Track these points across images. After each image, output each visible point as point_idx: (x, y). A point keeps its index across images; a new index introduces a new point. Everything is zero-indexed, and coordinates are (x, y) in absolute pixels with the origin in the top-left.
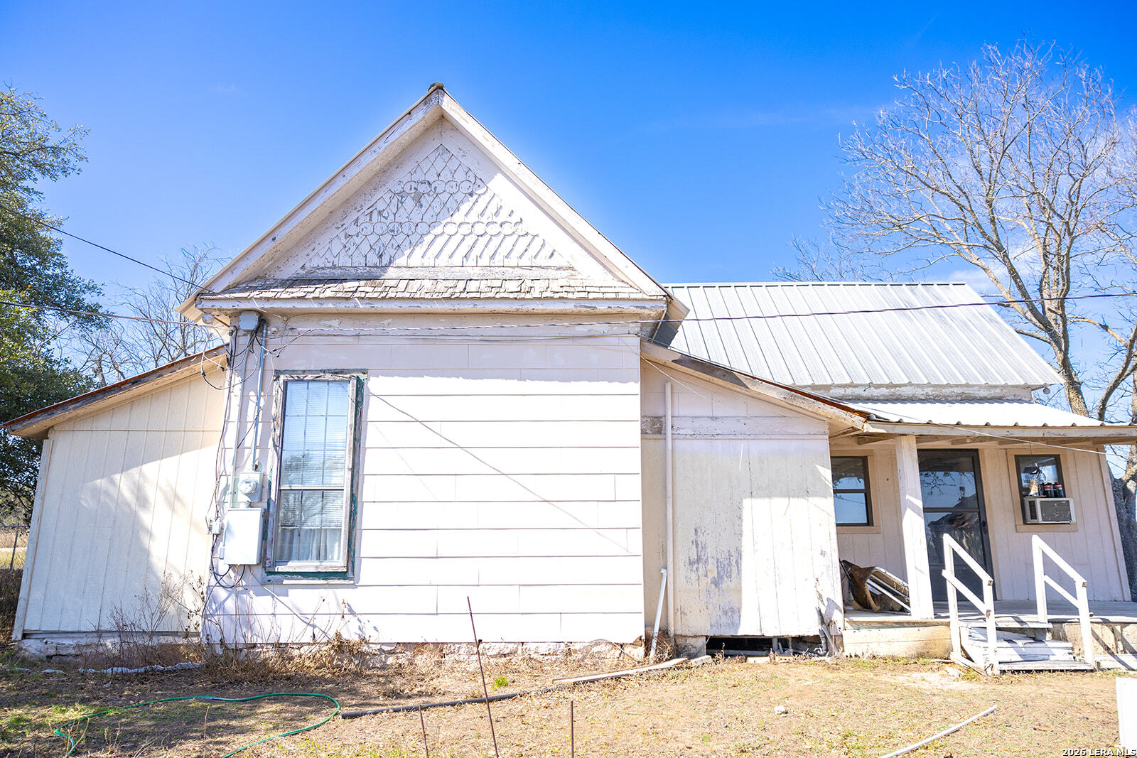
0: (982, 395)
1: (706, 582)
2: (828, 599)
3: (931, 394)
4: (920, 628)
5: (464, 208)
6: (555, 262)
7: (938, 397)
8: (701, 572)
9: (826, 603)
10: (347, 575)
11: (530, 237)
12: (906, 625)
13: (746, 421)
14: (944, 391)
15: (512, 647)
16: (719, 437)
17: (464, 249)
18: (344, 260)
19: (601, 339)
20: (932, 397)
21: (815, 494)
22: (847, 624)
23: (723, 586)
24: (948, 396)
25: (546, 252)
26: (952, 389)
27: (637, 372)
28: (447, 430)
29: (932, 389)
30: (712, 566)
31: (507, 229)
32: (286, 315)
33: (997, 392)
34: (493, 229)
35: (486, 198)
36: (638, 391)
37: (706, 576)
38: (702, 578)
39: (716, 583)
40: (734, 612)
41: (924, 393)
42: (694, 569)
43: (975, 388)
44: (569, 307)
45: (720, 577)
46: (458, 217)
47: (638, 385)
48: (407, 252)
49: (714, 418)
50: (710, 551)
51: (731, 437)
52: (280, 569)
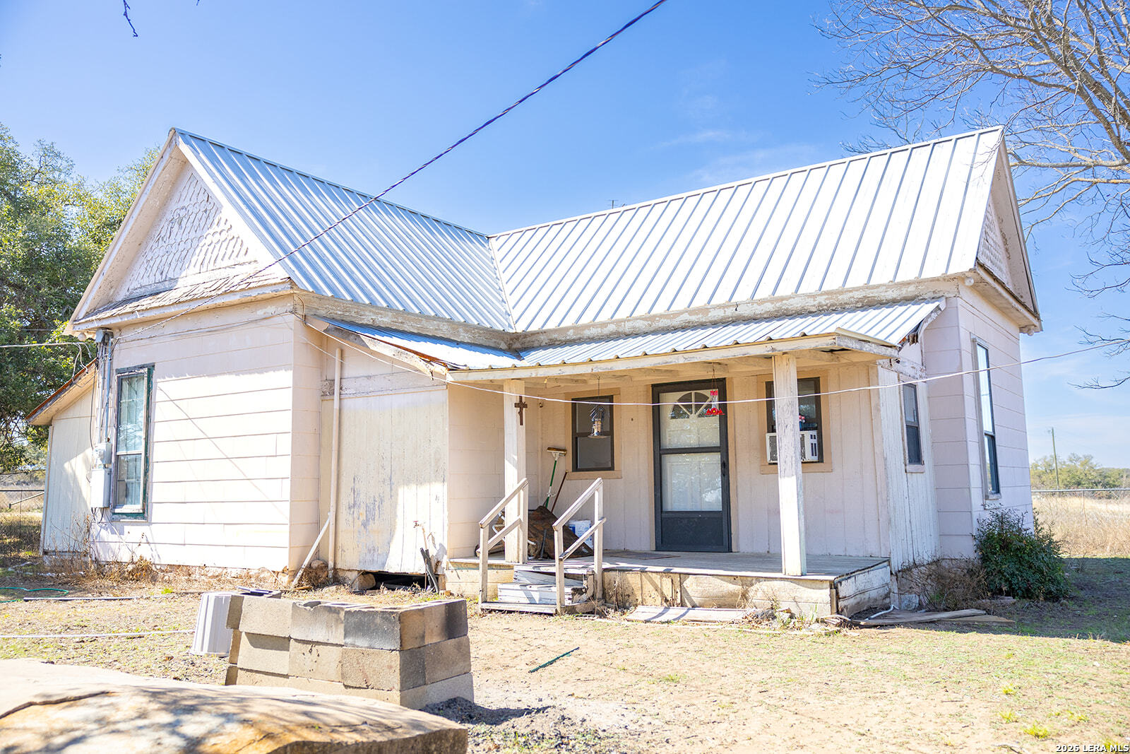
0: (890, 298)
1: (358, 523)
2: (440, 545)
3: (824, 303)
4: (499, 571)
6: (247, 259)
7: (833, 306)
8: (356, 515)
9: (438, 547)
10: (143, 515)
11: (235, 239)
12: (494, 567)
13: (390, 378)
14: (840, 297)
15: (220, 570)
16: (373, 394)
18: (145, 282)
19: (272, 319)
20: (825, 307)
22: (450, 565)
23: (369, 527)
24: (846, 303)
25: (243, 249)
26: (851, 294)
29: (827, 296)
30: (363, 510)
31: (223, 236)
32: (120, 328)
33: (911, 291)
34: (216, 238)
35: (214, 211)
37: (358, 519)
38: (356, 520)
39: (365, 525)
41: (816, 303)
42: (352, 512)
43: (881, 289)
45: (368, 520)
49: (369, 377)
50: (362, 497)
51: (379, 393)
52: (117, 511)
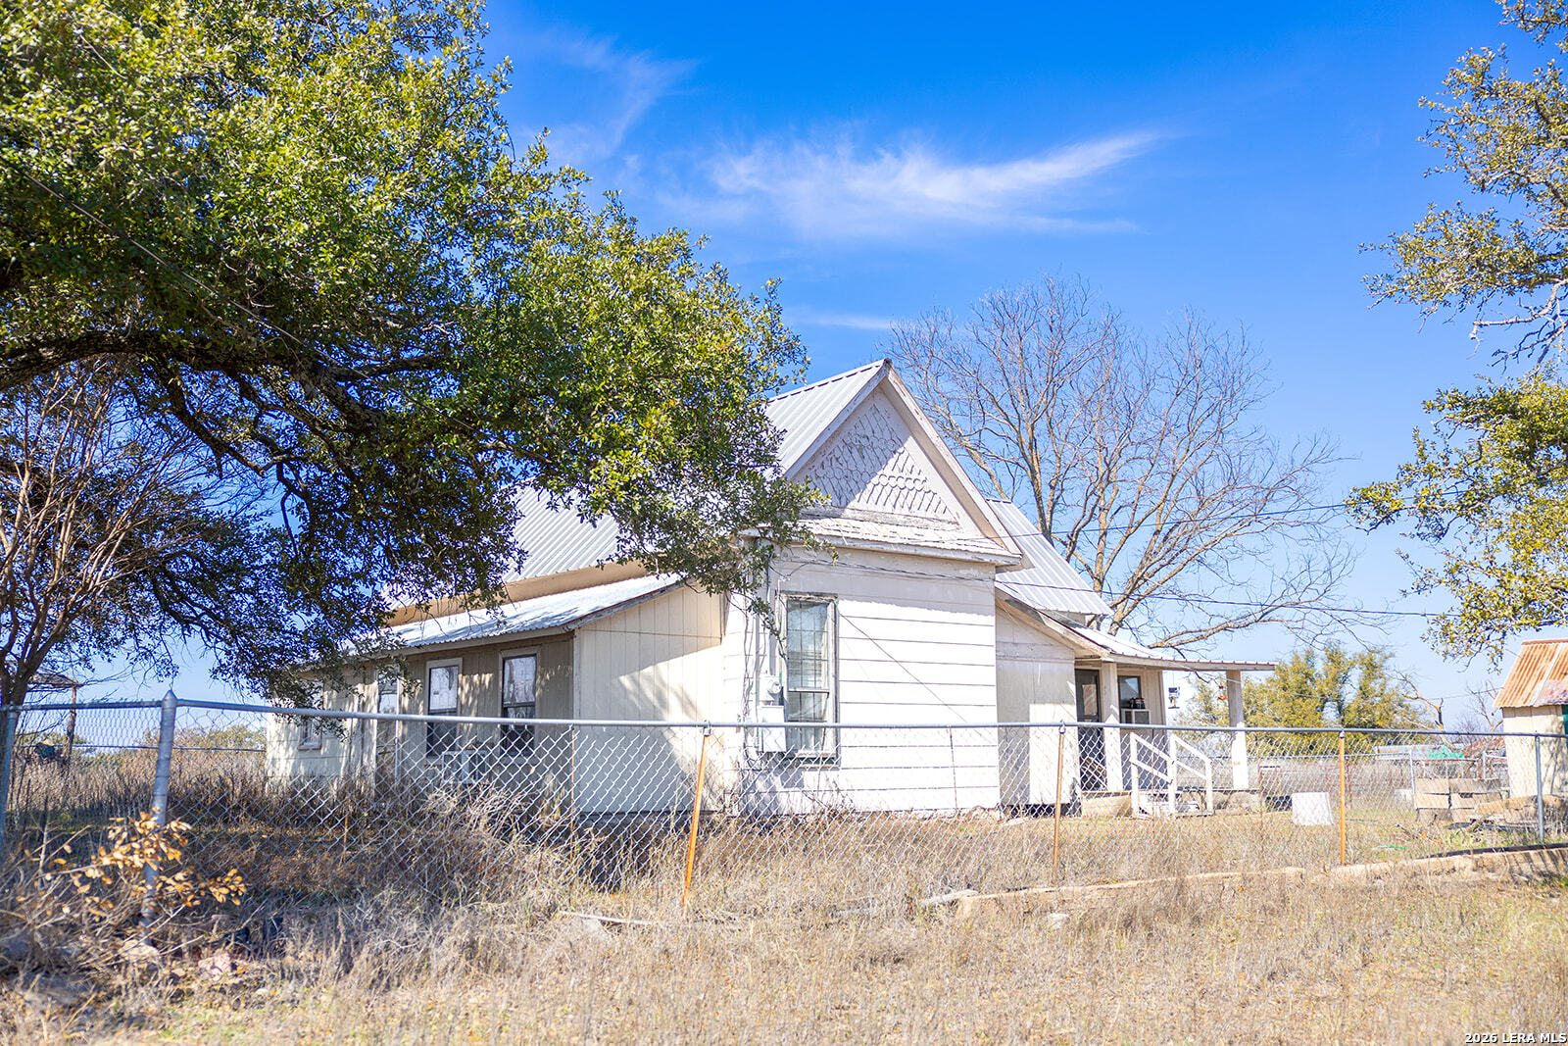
1: (1012, 766)
5: (892, 462)
6: (947, 517)
8: (1010, 759)
9: (1073, 779)
13: (1032, 648)
16: (1018, 659)
17: (893, 498)
19: (974, 581)
21: (1067, 703)
23: (1021, 769)
25: (942, 507)
27: (993, 609)
28: (888, 646)
30: (1015, 755)
31: (918, 486)
34: (910, 484)
35: (904, 456)
36: (993, 623)
37: (1012, 762)
38: (1010, 764)
39: (1017, 767)
40: (1025, 788)
42: (1006, 757)
44: (969, 557)
45: (1019, 763)
46: (887, 471)
47: (994, 618)
48: (858, 496)
49: (1015, 644)
